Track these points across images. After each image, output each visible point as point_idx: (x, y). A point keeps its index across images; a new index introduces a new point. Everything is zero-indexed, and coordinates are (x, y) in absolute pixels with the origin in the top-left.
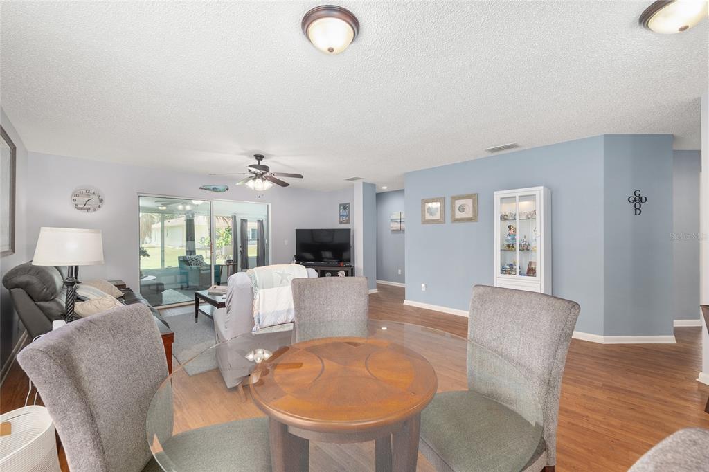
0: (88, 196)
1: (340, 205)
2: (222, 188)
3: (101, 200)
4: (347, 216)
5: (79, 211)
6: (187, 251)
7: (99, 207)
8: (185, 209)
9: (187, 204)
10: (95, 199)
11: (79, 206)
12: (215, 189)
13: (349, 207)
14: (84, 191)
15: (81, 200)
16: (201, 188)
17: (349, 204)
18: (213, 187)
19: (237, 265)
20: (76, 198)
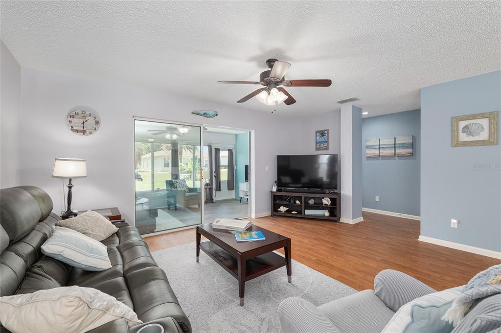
0: (84, 117)
1: (317, 132)
2: (211, 113)
3: (97, 123)
4: (326, 142)
5: (75, 134)
6: (172, 175)
7: (95, 129)
8: (171, 137)
9: (174, 133)
10: (91, 121)
11: (75, 128)
12: (205, 115)
13: (328, 133)
14: (80, 112)
15: (77, 122)
16: (192, 113)
17: (328, 130)
18: (204, 112)
19: (212, 188)
20: (71, 119)
